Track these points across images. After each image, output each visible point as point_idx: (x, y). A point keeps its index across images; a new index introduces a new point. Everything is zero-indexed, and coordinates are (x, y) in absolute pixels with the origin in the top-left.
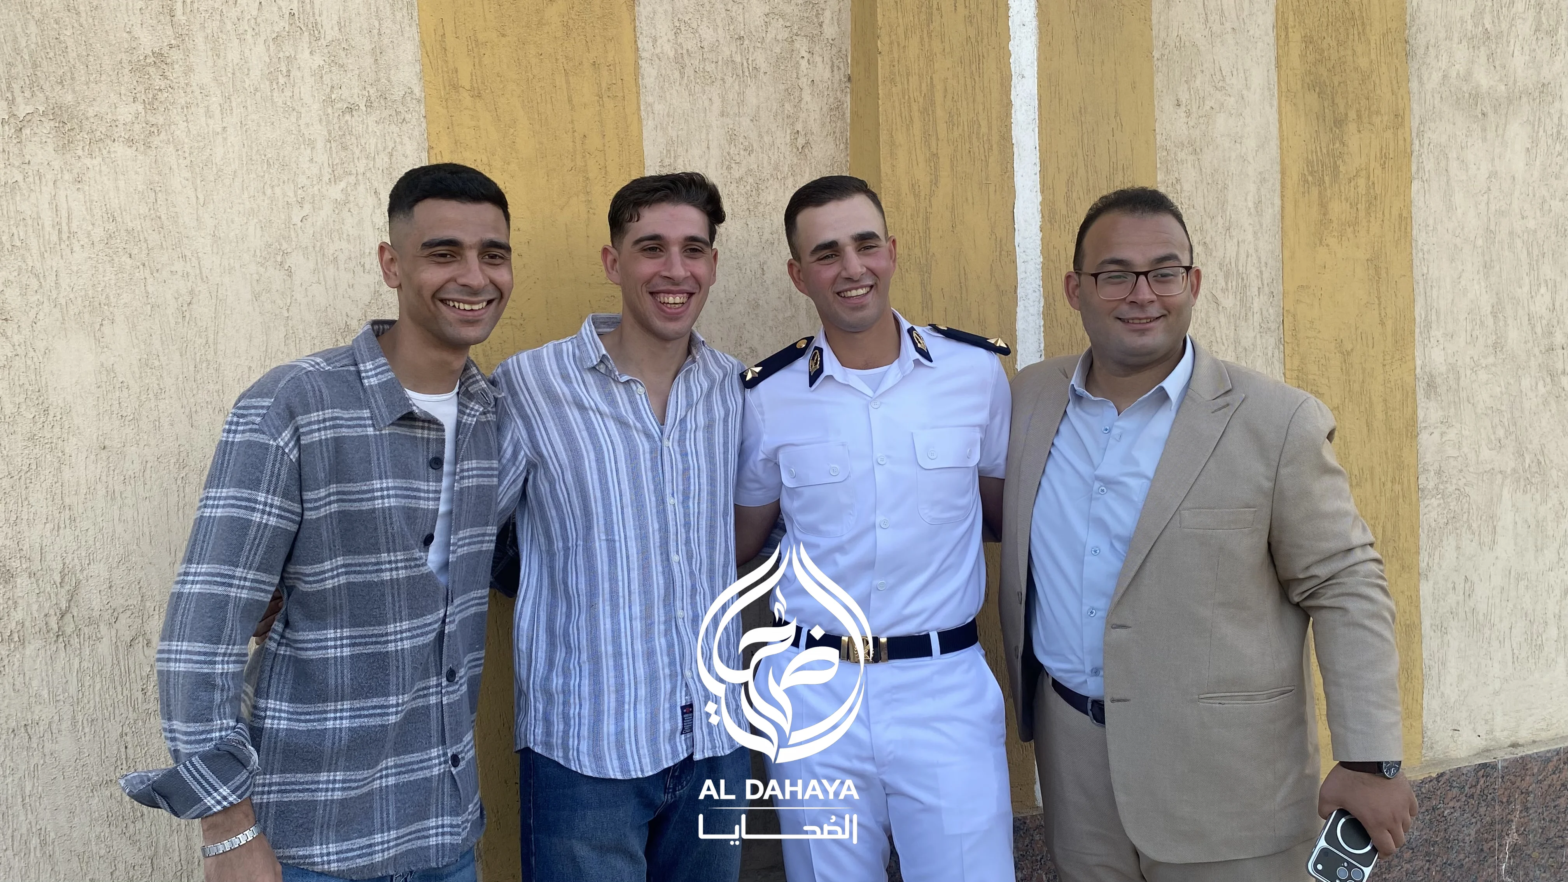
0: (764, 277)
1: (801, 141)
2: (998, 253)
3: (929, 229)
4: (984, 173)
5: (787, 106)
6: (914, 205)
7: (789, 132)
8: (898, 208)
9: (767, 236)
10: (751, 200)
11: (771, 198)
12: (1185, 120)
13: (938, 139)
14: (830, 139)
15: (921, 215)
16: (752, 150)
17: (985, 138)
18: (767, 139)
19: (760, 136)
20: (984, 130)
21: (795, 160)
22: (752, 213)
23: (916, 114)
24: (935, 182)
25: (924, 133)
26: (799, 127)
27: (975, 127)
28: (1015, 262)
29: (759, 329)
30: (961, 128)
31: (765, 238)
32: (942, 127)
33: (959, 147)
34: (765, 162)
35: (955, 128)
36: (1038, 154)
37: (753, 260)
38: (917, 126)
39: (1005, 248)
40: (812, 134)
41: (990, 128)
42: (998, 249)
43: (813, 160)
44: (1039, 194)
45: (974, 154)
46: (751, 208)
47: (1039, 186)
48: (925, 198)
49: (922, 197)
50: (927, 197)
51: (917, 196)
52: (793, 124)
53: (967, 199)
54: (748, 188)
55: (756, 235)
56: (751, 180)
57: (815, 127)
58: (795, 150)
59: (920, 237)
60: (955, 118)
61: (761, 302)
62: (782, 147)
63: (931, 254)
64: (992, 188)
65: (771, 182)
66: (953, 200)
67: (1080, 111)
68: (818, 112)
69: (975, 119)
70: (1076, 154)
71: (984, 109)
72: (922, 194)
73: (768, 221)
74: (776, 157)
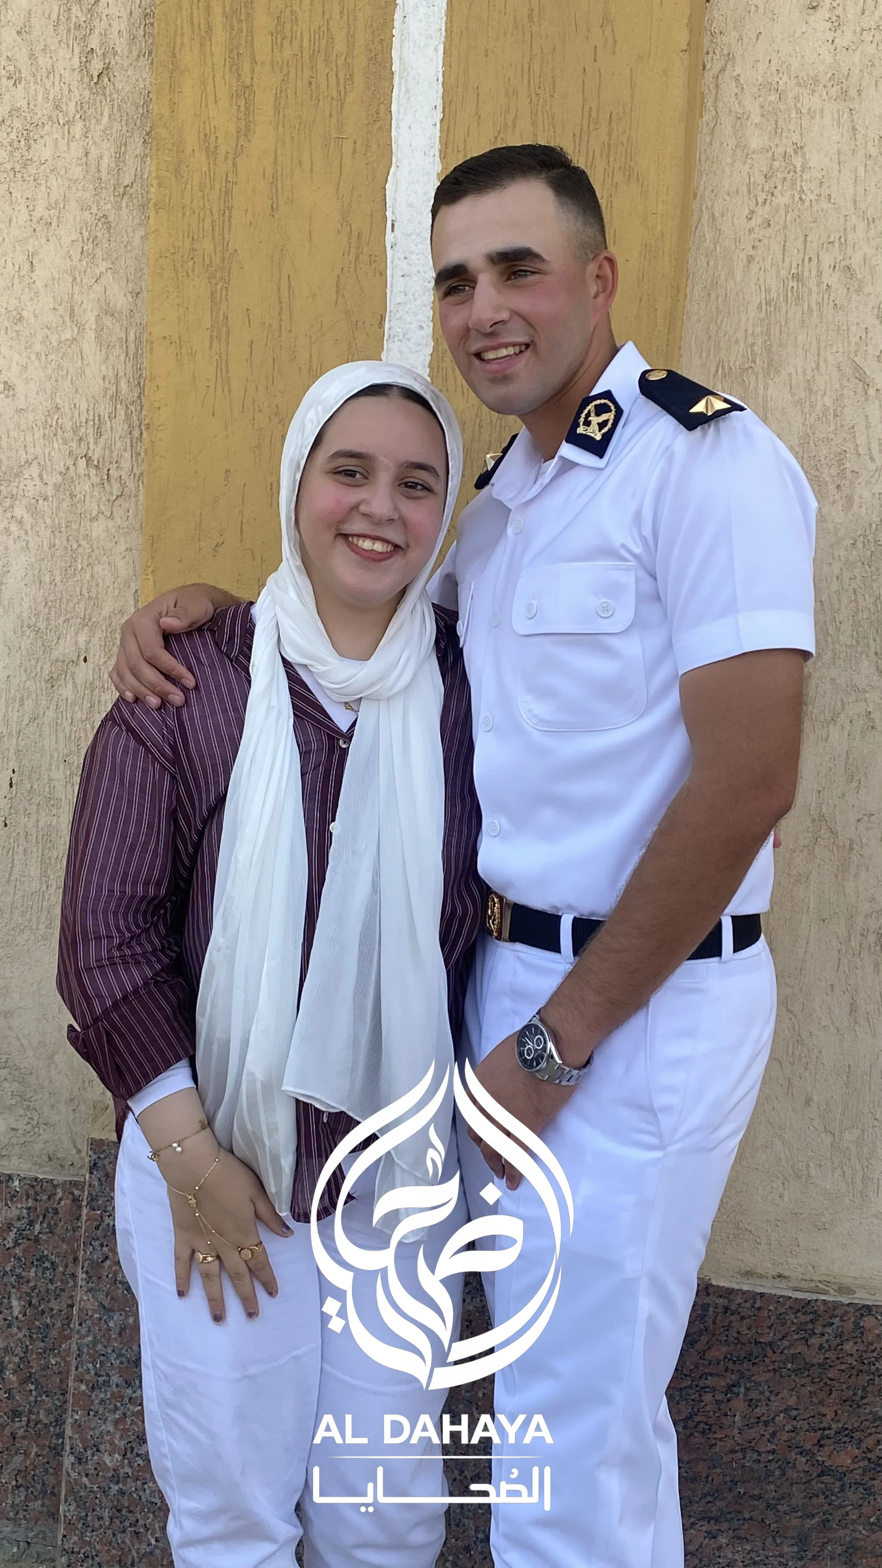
0: (34, 275)
1: (96, 66)
2: (352, 257)
3: (231, 209)
4: (334, 120)
5: (75, 9)
6: (205, 169)
7: (77, 50)
8: (177, 171)
9: (40, 211)
10: (17, 154)
11: (47, 153)
12: (830, 36)
13: (254, 61)
14: (143, 61)
15: (217, 186)
16: (20, 79)
17: (341, 61)
18: (44, 61)
19: (32, 56)
20: (340, 46)
21: (87, 93)
22: (19, 175)
23: (218, 20)
24: (245, 131)
25: (231, 51)
26: (94, 42)
27: (324, 42)
28: (383, 274)
29: (20, 354)
30: (296, 44)
31: (37, 215)
32: (263, 44)
33: (292, 75)
34: (40, 97)
35: (286, 43)
36: (441, 90)
37: (18, 247)
38: (220, 36)
39: (365, 249)
40: (115, 54)
41: (351, 43)
42: (353, 251)
43: (115, 96)
44: (437, 159)
45: (318, 87)
46: (17, 167)
47: (437, 146)
48: (226, 159)
49: (221, 157)
50: (230, 157)
51: (211, 153)
52: (84, 38)
53: (300, 164)
54: (13, 136)
55: (24, 210)
56: (17, 124)
57: (121, 45)
58: (86, 79)
59: (213, 221)
60: (288, 26)
61: (25, 314)
62: (66, 74)
63: (231, 250)
64: (348, 147)
65: (48, 128)
66: (275, 162)
67: (530, 17)
68: (125, 19)
69: (324, 28)
70: (515, 93)
71: (342, 12)
72: (222, 150)
73: (43, 188)
74: (57, 88)
